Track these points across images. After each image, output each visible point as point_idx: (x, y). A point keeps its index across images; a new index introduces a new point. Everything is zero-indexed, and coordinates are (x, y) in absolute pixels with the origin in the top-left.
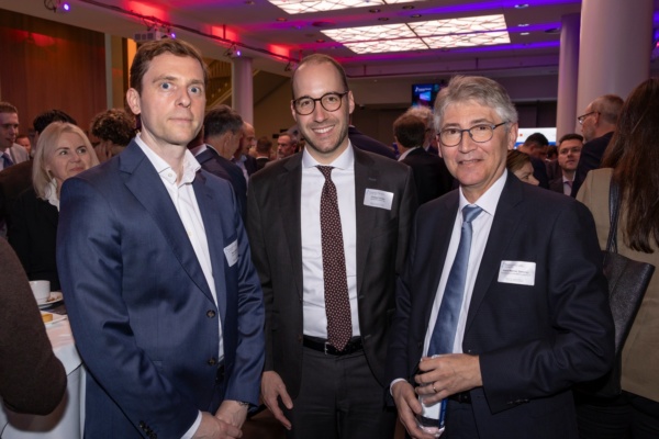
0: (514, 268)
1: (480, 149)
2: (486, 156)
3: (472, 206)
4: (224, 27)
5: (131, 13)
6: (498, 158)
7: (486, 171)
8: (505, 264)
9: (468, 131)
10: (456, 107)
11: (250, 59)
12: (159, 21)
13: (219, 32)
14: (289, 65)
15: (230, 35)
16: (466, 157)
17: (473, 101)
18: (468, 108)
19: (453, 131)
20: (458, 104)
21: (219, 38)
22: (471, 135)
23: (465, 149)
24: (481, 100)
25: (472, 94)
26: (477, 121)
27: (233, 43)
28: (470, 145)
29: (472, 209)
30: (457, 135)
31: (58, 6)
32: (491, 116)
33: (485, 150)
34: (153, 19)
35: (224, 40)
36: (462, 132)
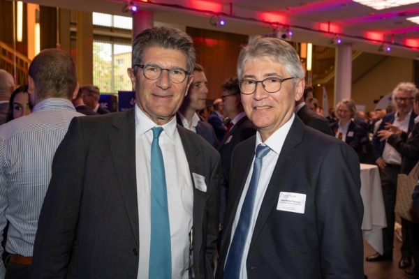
0: (289, 199)
1: (270, 98)
2: (275, 104)
3: (263, 145)
4: (329, 23)
5: (263, 21)
6: (285, 107)
7: (276, 116)
8: (283, 195)
9: (262, 82)
10: (253, 62)
11: (350, 44)
12: (281, 24)
13: (325, 27)
14: (382, 46)
15: (333, 28)
16: (259, 104)
17: (267, 58)
18: (263, 63)
19: (250, 82)
20: (255, 60)
21: (324, 32)
22: (264, 86)
23: (258, 97)
24: (273, 57)
25: (266, 52)
26: (269, 75)
27: (336, 34)
28: (262, 94)
29: (263, 148)
30: (253, 85)
31: (217, 23)
32: (281, 71)
33: (275, 99)
34: (277, 23)
35: (329, 32)
36: (257, 82)
